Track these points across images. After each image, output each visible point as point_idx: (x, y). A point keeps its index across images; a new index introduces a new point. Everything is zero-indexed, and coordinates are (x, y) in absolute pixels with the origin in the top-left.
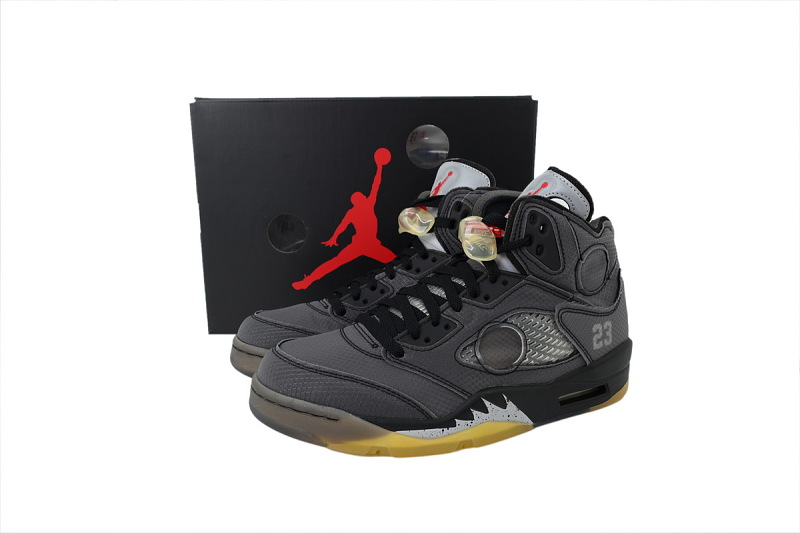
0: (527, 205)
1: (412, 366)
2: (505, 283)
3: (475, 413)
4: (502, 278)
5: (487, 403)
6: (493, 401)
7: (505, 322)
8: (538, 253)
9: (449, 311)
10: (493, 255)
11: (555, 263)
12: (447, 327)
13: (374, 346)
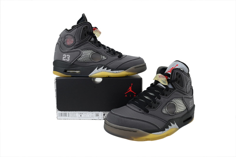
0: (175, 71)
1: (151, 115)
2: (170, 91)
3: (169, 126)
4: (169, 90)
5: (171, 123)
6: (172, 123)
7: (172, 101)
8: (178, 83)
9: (158, 99)
10: (166, 84)
11: (182, 86)
12: (158, 104)
13: (140, 110)
